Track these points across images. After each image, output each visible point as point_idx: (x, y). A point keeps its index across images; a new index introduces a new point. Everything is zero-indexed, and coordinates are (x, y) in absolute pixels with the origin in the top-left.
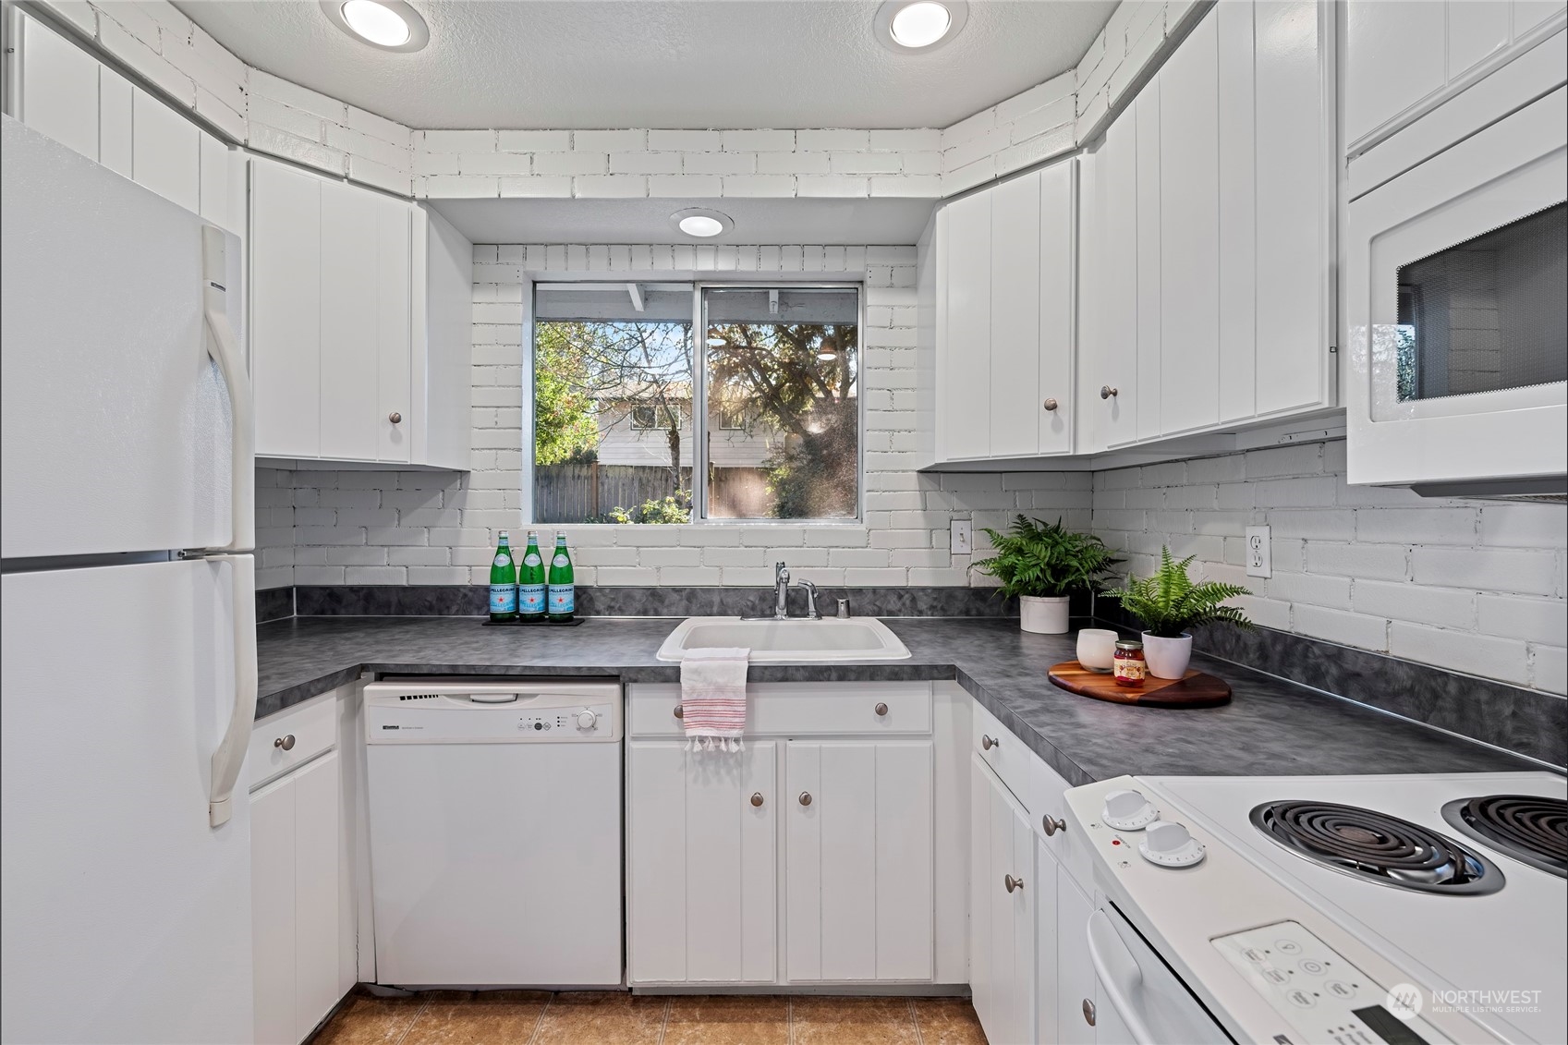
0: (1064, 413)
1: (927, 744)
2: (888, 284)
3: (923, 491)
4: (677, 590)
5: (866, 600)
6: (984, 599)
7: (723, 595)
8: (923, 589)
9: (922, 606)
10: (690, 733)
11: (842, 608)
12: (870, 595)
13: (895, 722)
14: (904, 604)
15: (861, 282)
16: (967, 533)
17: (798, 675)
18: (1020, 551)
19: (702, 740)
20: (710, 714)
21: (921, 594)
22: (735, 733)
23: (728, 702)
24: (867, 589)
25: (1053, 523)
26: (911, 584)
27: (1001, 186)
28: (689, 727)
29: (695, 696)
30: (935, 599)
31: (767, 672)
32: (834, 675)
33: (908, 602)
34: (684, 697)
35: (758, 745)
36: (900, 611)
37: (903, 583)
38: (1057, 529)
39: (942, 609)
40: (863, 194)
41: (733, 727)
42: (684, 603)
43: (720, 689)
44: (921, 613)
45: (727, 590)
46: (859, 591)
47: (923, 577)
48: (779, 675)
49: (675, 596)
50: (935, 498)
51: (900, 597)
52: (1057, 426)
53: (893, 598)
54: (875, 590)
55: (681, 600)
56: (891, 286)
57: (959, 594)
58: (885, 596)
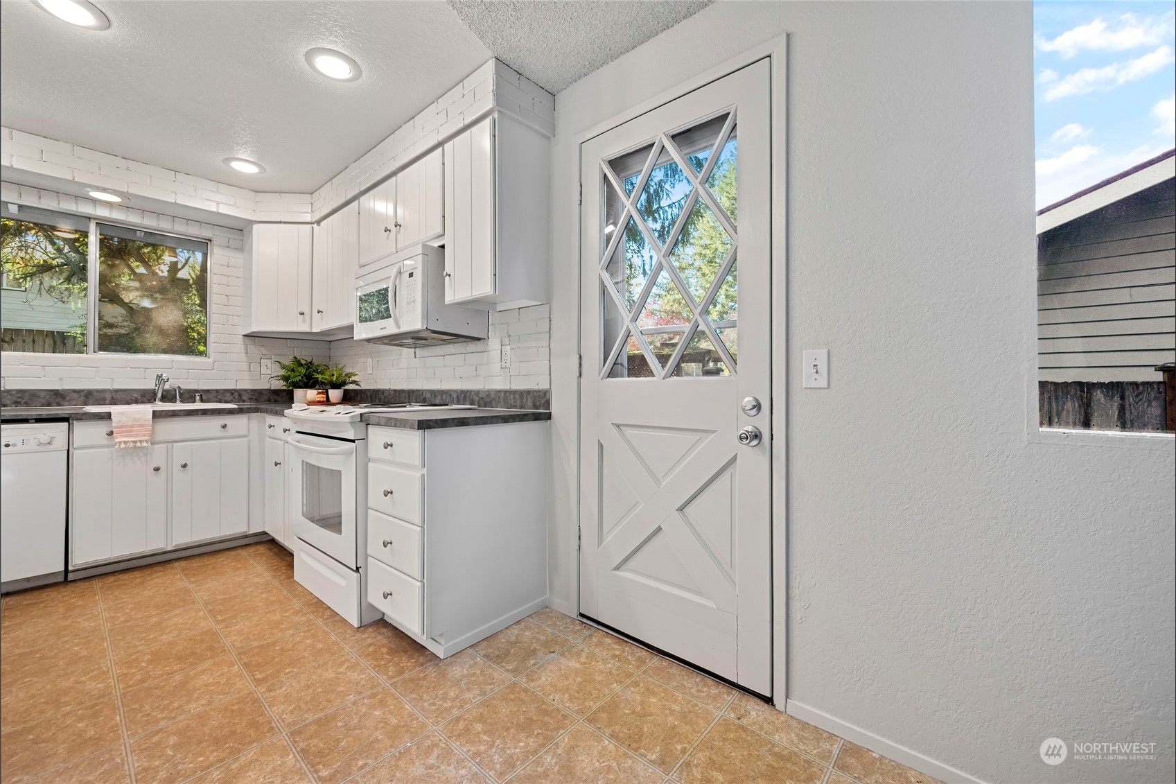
0: (307, 317)
1: (247, 439)
2: (227, 245)
3: (246, 345)
4: (75, 391)
5: (212, 395)
6: (278, 395)
7: (114, 394)
8: (246, 390)
9: (244, 398)
10: (117, 440)
11: (198, 398)
12: (215, 393)
13: (230, 431)
14: (234, 398)
15: (210, 240)
16: (269, 365)
17: (181, 414)
18: (293, 370)
19: (125, 443)
20: (130, 431)
21: (244, 392)
22: (146, 438)
23: (142, 426)
24: (213, 390)
25: (309, 360)
26: (239, 387)
27: (282, 225)
28: (117, 437)
29: (120, 424)
30: (252, 395)
31: (163, 413)
32: (200, 413)
33: (237, 397)
34: (114, 425)
35: (156, 446)
36: (232, 400)
37: (234, 387)
38: (311, 363)
39: (256, 399)
40: (214, 210)
41: (145, 435)
42: (83, 398)
43: (136, 420)
44: (244, 401)
45: (117, 391)
46: (208, 391)
47: (246, 384)
48: (170, 414)
49: (76, 395)
50: (252, 348)
51: (232, 394)
52: (304, 321)
53: (228, 395)
54: (217, 391)
55: (80, 397)
56: (228, 247)
57: (265, 392)
58: (223, 394)
